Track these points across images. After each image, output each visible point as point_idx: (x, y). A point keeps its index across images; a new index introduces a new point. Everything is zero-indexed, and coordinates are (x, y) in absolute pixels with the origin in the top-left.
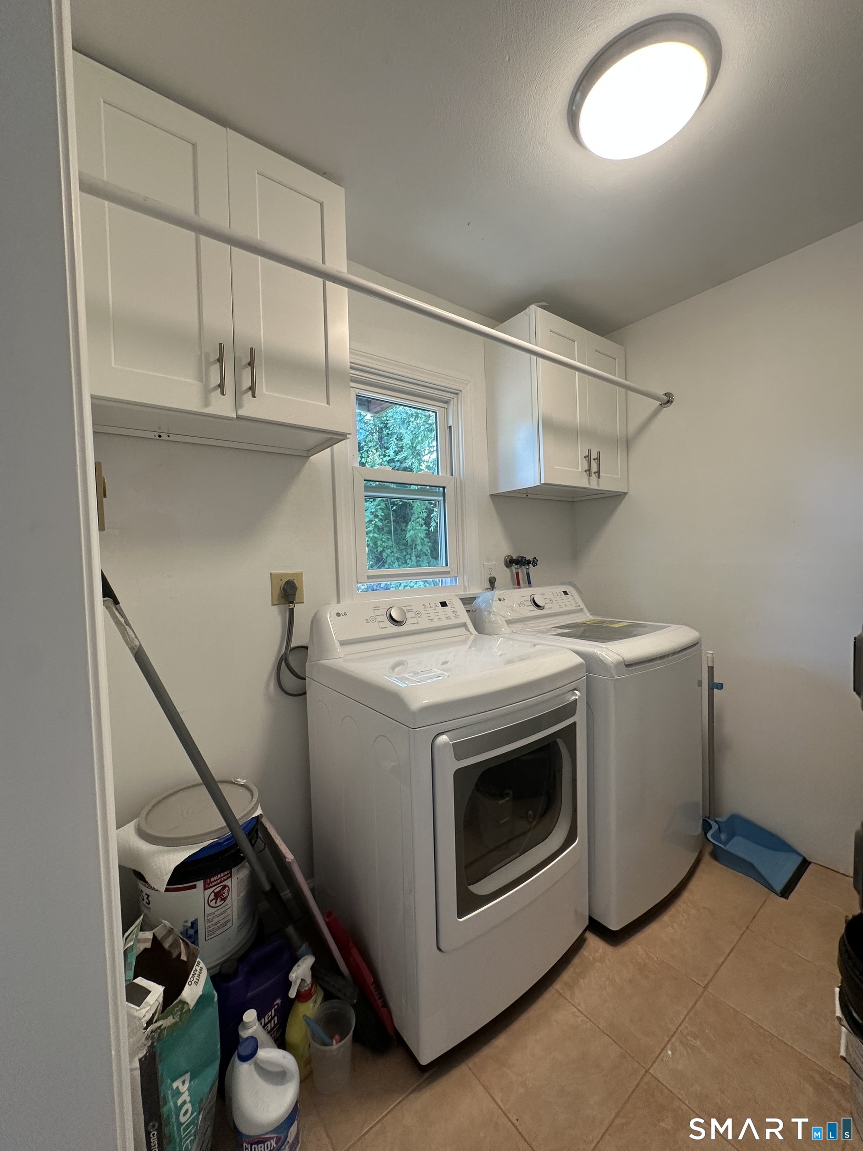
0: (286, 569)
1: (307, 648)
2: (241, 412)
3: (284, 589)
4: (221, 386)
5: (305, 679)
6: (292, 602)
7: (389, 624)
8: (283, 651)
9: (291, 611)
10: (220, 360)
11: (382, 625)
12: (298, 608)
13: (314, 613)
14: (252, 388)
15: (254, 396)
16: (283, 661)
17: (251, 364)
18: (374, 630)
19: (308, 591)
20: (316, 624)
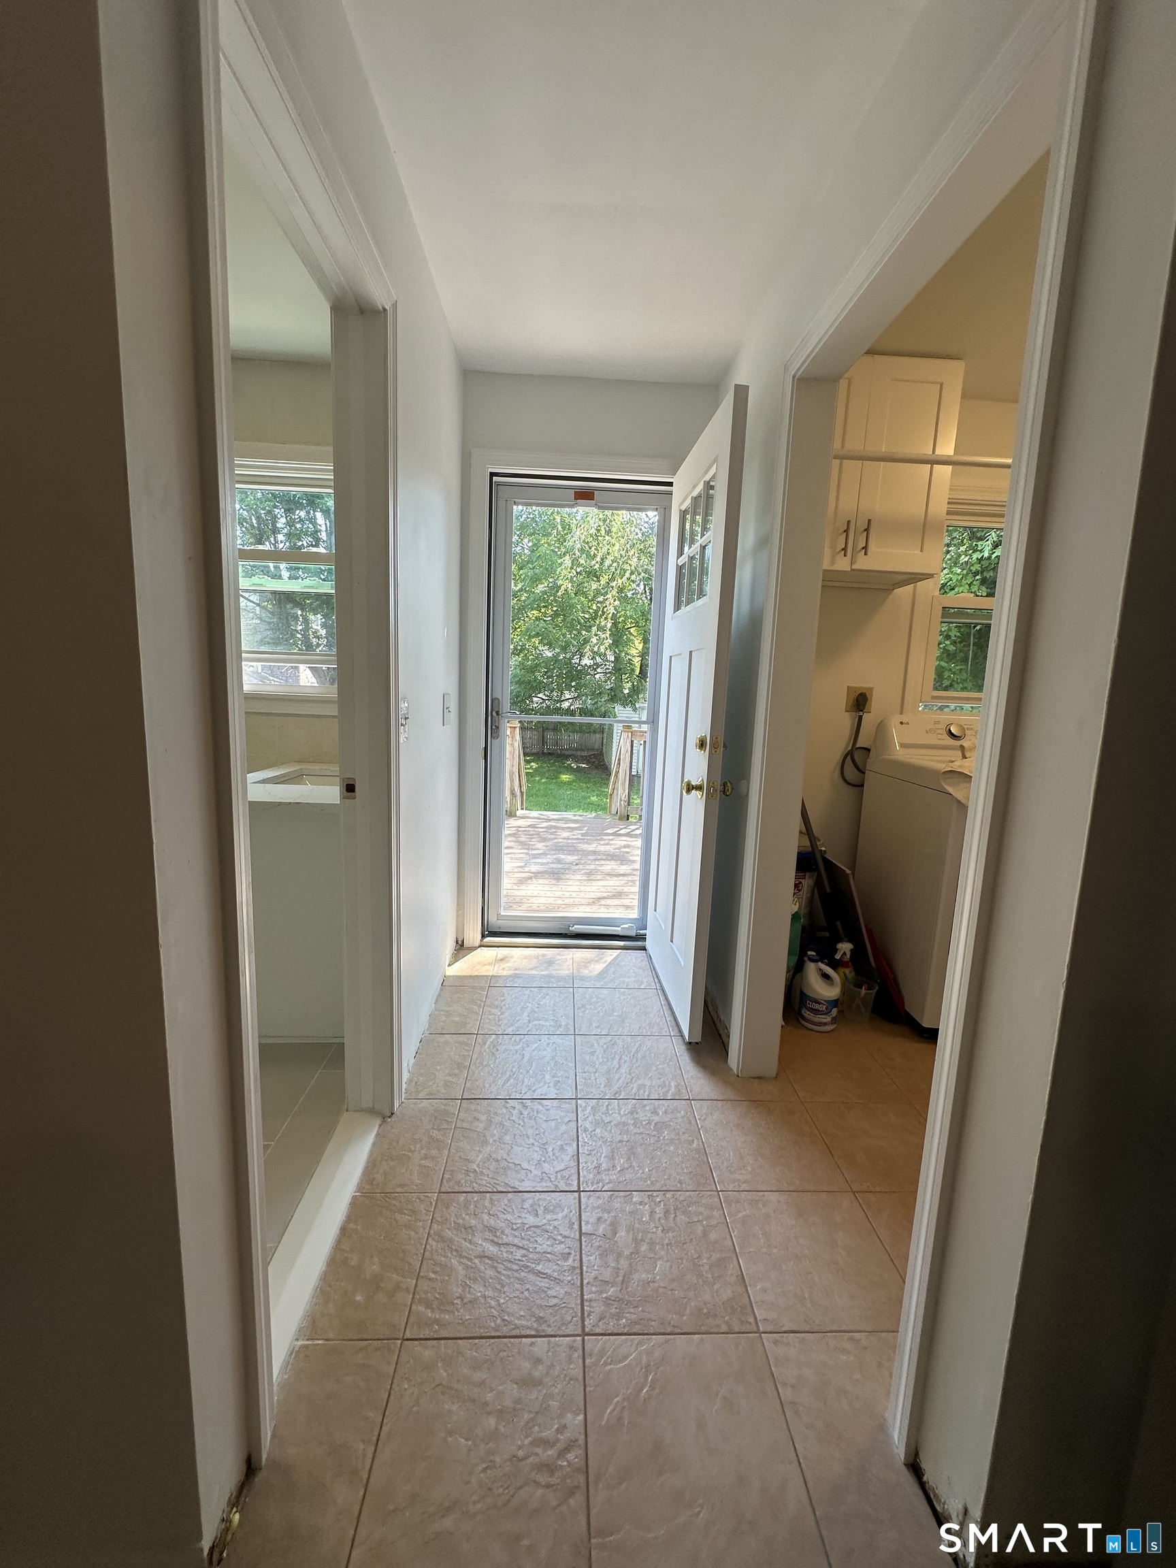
0: (861, 683)
1: (869, 750)
2: (853, 567)
3: (857, 700)
4: (845, 549)
5: (864, 773)
6: (862, 711)
7: (946, 737)
8: (850, 748)
9: (860, 718)
10: (846, 531)
11: (940, 736)
12: (866, 717)
13: (879, 722)
14: (865, 548)
15: (866, 554)
16: (850, 755)
17: (867, 530)
18: (932, 740)
19: (875, 704)
20: (881, 729)
